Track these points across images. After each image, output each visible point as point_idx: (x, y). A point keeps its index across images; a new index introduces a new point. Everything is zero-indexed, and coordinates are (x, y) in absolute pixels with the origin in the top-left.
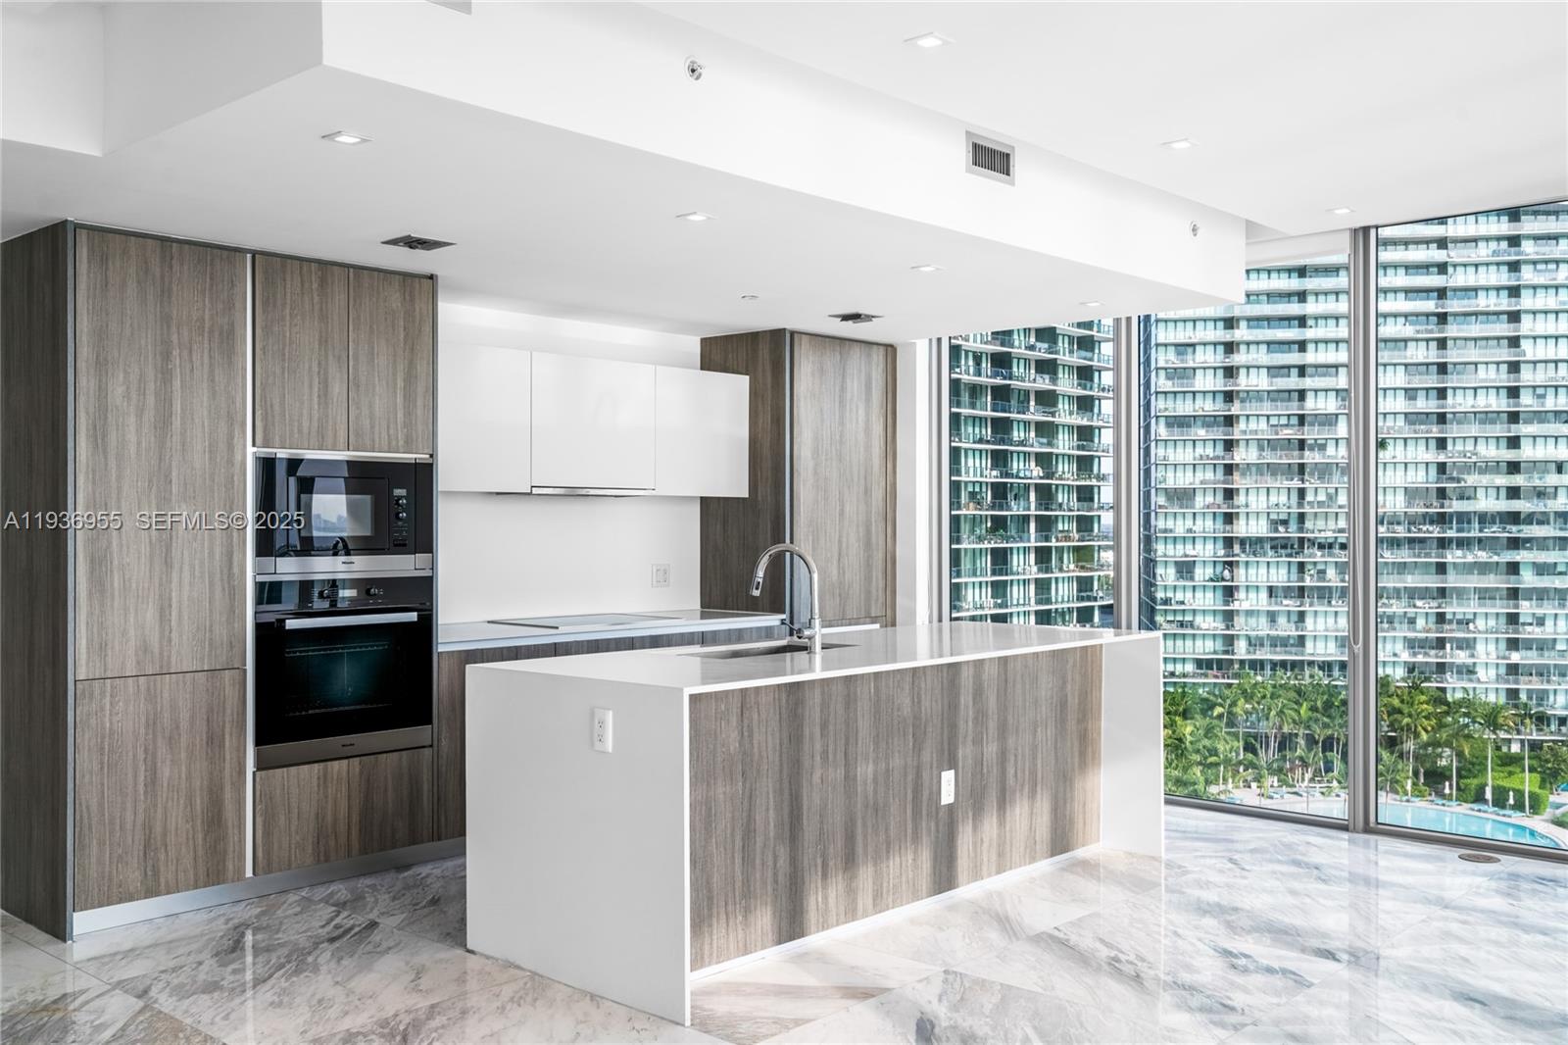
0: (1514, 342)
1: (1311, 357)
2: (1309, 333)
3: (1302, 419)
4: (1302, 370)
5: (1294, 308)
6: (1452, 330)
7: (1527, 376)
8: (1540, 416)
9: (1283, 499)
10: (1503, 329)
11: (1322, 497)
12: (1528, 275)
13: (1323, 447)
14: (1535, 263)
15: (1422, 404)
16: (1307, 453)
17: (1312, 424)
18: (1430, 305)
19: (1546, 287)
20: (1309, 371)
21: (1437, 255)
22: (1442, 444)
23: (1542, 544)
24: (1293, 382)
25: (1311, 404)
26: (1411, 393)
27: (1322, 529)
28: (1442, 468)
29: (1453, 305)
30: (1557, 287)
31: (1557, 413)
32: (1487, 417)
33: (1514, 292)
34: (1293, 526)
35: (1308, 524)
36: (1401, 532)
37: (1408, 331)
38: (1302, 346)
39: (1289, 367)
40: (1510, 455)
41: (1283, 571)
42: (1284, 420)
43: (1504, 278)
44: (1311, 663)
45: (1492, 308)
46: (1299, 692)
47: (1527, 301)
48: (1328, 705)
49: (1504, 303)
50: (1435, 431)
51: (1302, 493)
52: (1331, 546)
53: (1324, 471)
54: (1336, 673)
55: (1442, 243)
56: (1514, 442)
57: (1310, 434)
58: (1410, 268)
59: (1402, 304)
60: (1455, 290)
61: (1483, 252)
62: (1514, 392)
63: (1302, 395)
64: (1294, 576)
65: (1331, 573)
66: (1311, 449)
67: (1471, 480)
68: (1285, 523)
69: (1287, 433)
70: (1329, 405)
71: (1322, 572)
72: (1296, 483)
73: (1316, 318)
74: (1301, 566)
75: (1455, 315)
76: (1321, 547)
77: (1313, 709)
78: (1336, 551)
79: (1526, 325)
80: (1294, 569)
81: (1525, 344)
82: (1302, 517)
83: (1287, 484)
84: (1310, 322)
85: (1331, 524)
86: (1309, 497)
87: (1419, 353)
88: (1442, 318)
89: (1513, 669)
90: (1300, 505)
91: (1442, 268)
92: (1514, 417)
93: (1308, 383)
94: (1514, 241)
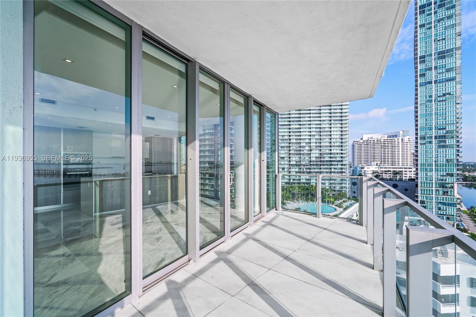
0: (331, 135)
1: (301, 137)
2: (301, 134)
3: (300, 147)
4: (300, 139)
5: (299, 130)
6: (322, 134)
7: (332, 140)
8: (334, 146)
9: (298, 158)
10: (329, 133)
11: (303, 158)
12: (332, 125)
13: (303, 151)
14: (334, 124)
15: (318, 144)
16: (301, 152)
17: (302, 147)
18: (318, 130)
19: (335, 127)
20: (301, 139)
21: (319, 122)
22: (320, 150)
23: (335, 165)
24: (299, 141)
25: (302, 144)
26: (316, 143)
27: (303, 163)
28: (320, 154)
29: (322, 130)
30: (337, 127)
31: (337, 146)
32: (327, 146)
33: (331, 128)
34: (299, 162)
35: (301, 162)
36: (315, 163)
37: (315, 134)
38: (300, 136)
39: (298, 139)
40: (330, 152)
41: (298, 169)
42: (298, 147)
43: (329, 126)
44: (302, 183)
45: (328, 130)
46: (299, 187)
47: (332, 129)
48: (304, 189)
49: (329, 130)
50: (319, 148)
51: (300, 157)
52: (305, 165)
53: (303, 154)
54: (305, 184)
55: (320, 121)
56: (331, 150)
57: (301, 149)
58: (316, 124)
59: (315, 130)
60: (322, 128)
61: (326, 122)
62: (331, 143)
63: (300, 143)
64: (299, 170)
65: (305, 169)
66: (302, 151)
67: (324, 156)
68: (298, 162)
69: (298, 149)
70: (304, 144)
71: (303, 169)
72: (299, 156)
73: (302, 132)
74: (300, 168)
75: (322, 131)
76: (303, 165)
77: (301, 189)
78: (305, 166)
79: (332, 133)
80: (299, 169)
81: (332, 136)
82: (300, 161)
83: (298, 156)
84: (301, 132)
85: (305, 162)
86: (301, 158)
87: (317, 137)
88: (320, 132)
89: (331, 183)
90: (300, 159)
91: (320, 124)
92: (331, 146)
93: (301, 141)
94: (330, 120)
